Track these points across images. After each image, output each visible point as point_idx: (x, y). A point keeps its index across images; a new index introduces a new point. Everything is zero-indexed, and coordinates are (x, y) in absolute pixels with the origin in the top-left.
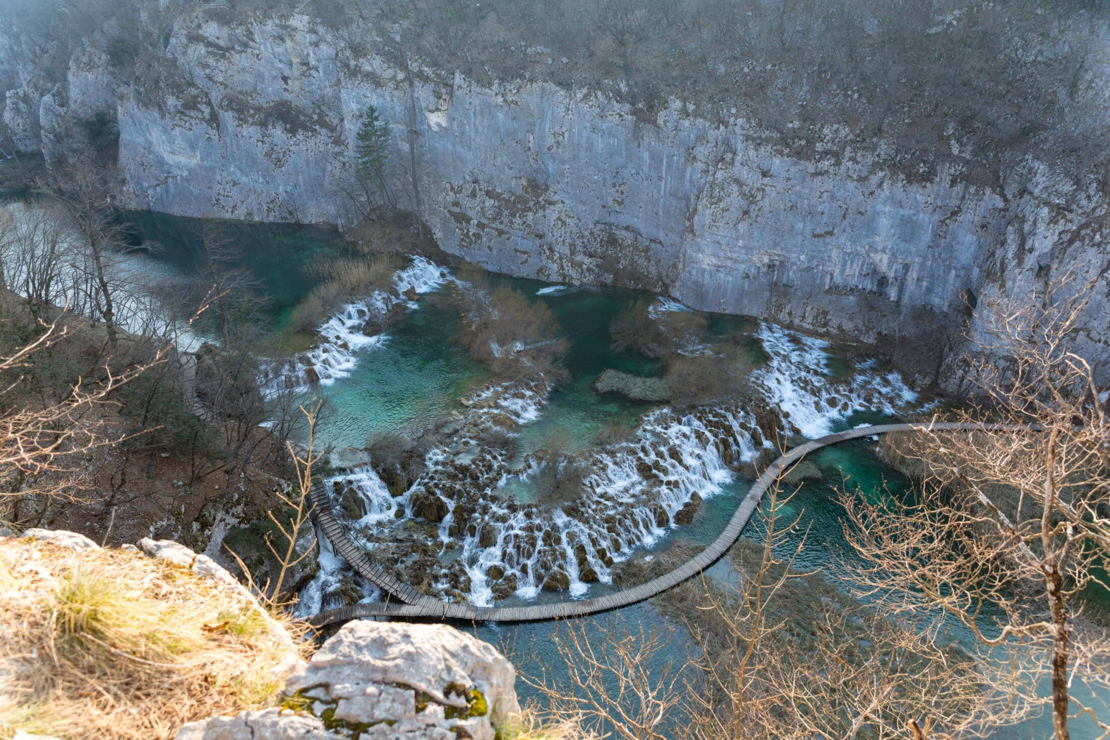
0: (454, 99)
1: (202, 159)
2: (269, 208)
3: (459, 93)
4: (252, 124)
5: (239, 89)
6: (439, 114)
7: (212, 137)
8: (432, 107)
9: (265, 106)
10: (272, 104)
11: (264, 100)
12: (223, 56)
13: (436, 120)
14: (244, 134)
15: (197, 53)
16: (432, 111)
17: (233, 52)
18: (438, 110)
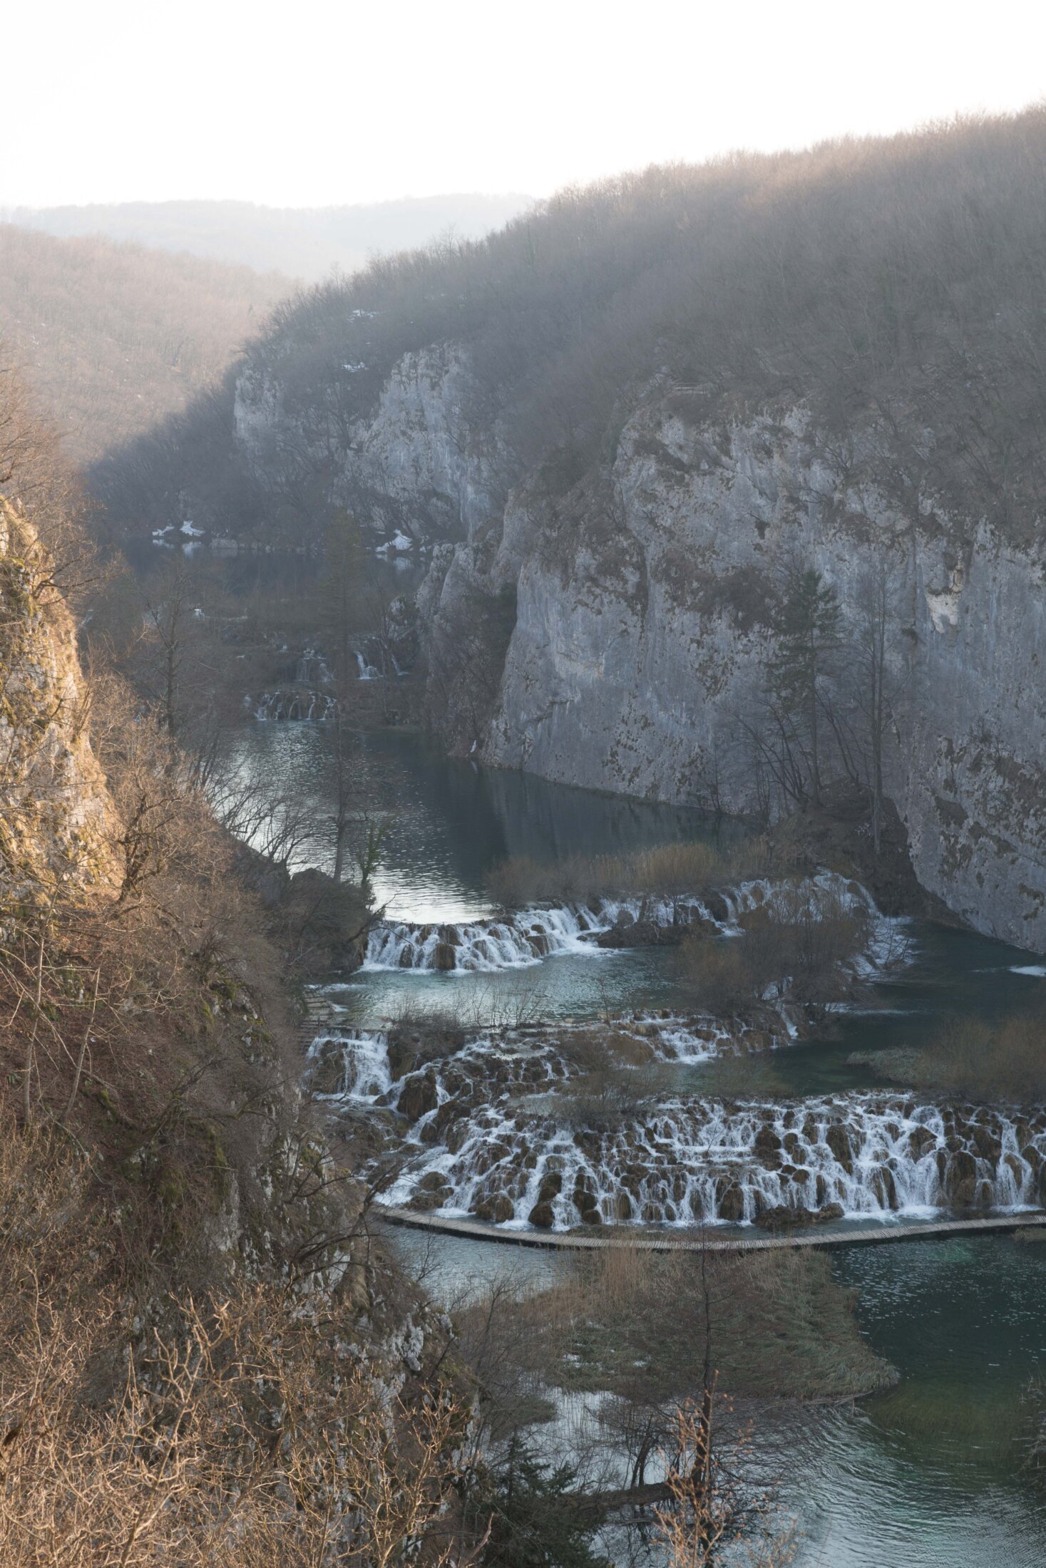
0: (972, 571)
1: (607, 673)
2: (683, 775)
3: (979, 559)
4: (688, 609)
5: (689, 541)
6: (949, 599)
7: (631, 630)
8: (937, 585)
9: (720, 575)
10: (731, 573)
11: (722, 565)
12: (680, 481)
13: (942, 608)
14: (675, 625)
15: (644, 473)
16: (936, 593)
17: (694, 473)
18: (947, 590)
